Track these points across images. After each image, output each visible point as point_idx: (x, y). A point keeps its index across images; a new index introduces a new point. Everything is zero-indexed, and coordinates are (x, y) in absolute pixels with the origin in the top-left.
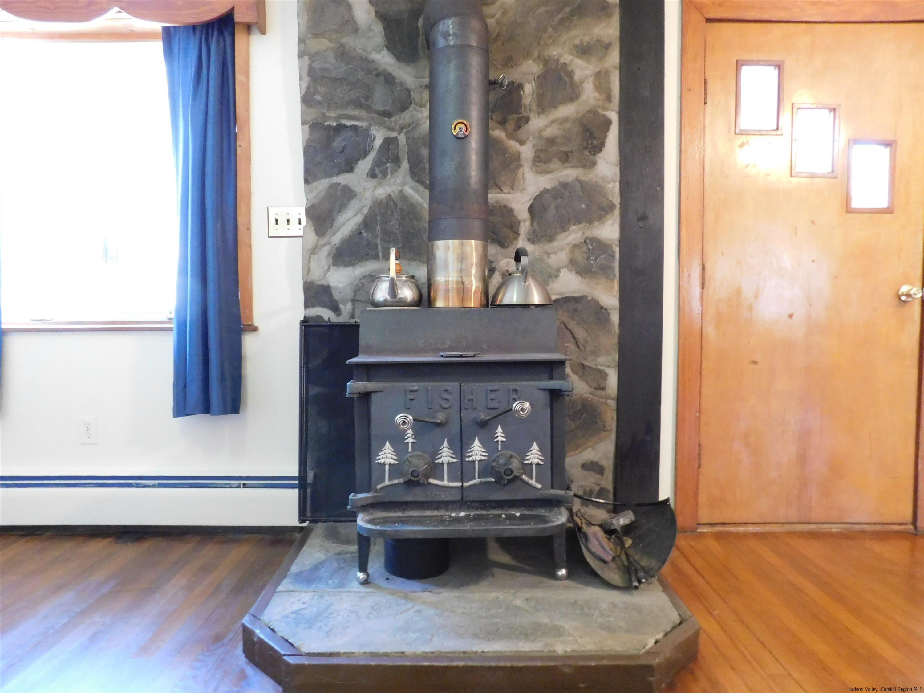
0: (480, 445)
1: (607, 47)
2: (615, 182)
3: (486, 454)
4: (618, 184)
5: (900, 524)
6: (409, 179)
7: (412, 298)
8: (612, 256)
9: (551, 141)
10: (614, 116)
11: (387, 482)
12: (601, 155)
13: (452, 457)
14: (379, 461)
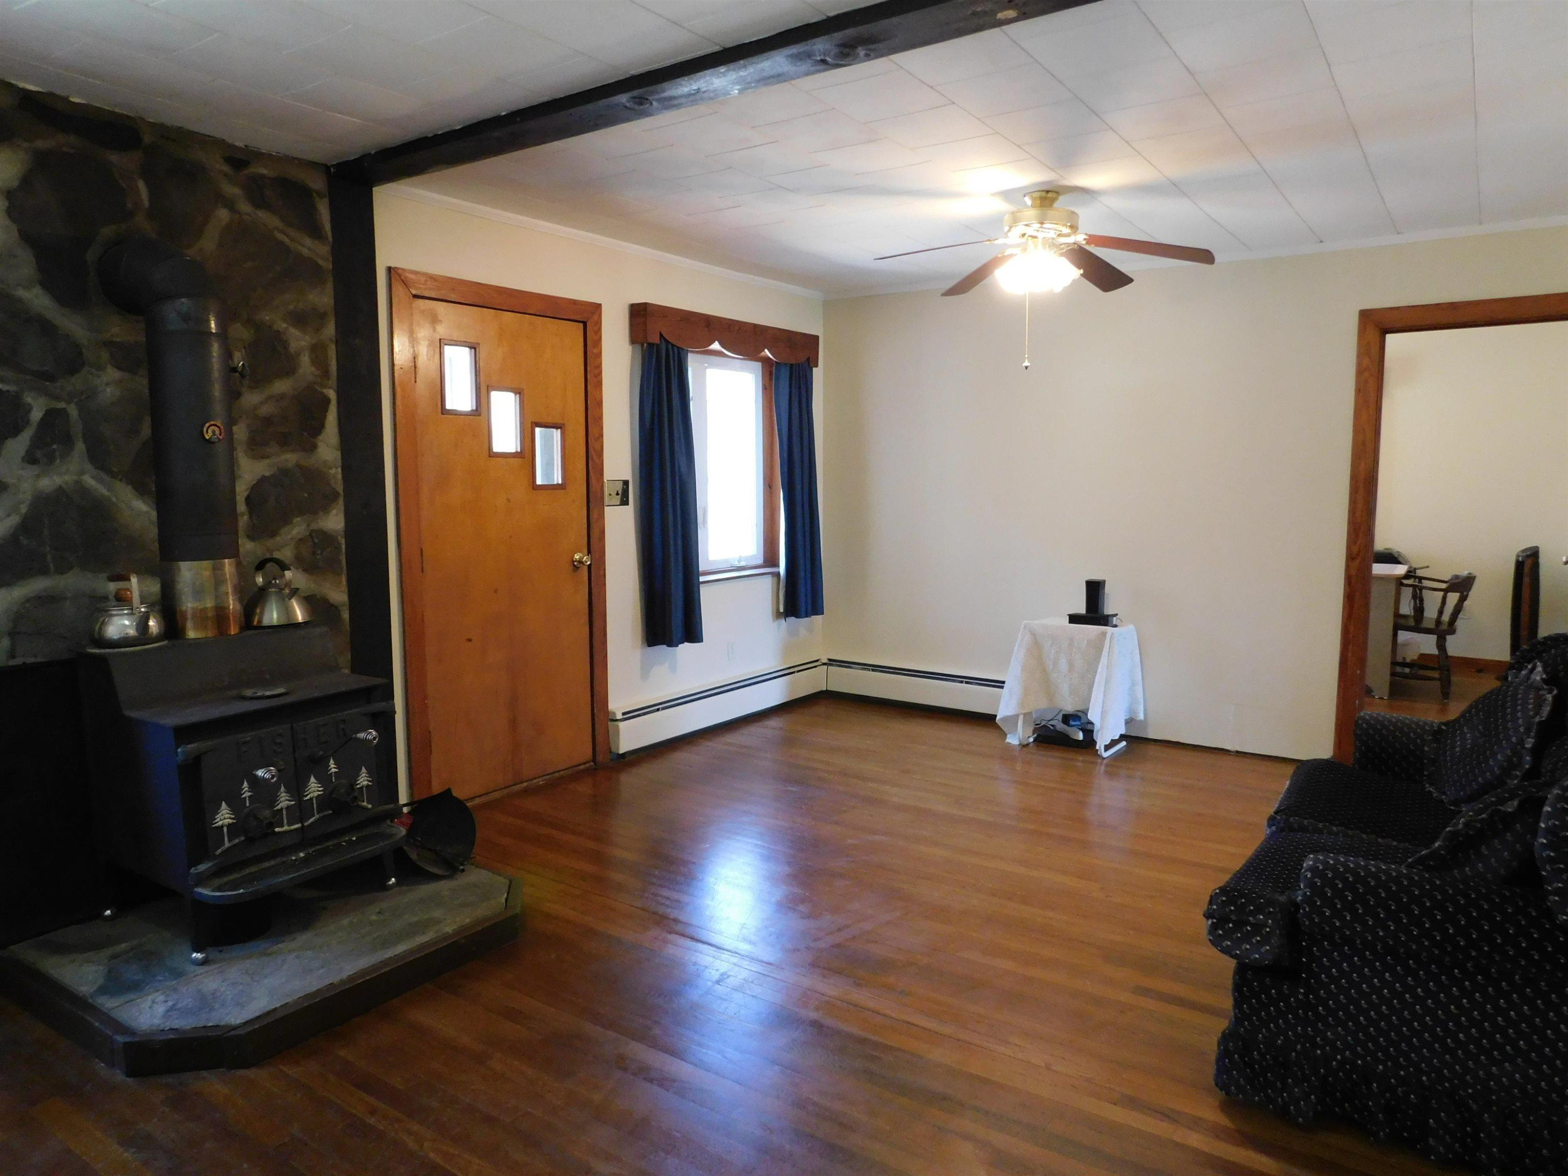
0: (316, 782)
1: (323, 316)
2: (336, 468)
3: (322, 789)
4: (340, 470)
5: (585, 763)
6: (89, 467)
7: (158, 631)
8: (338, 548)
9: (268, 421)
10: (332, 394)
11: (227, 844)
12: (320, 437)
13: (290, 801)
14: (216, 825)
